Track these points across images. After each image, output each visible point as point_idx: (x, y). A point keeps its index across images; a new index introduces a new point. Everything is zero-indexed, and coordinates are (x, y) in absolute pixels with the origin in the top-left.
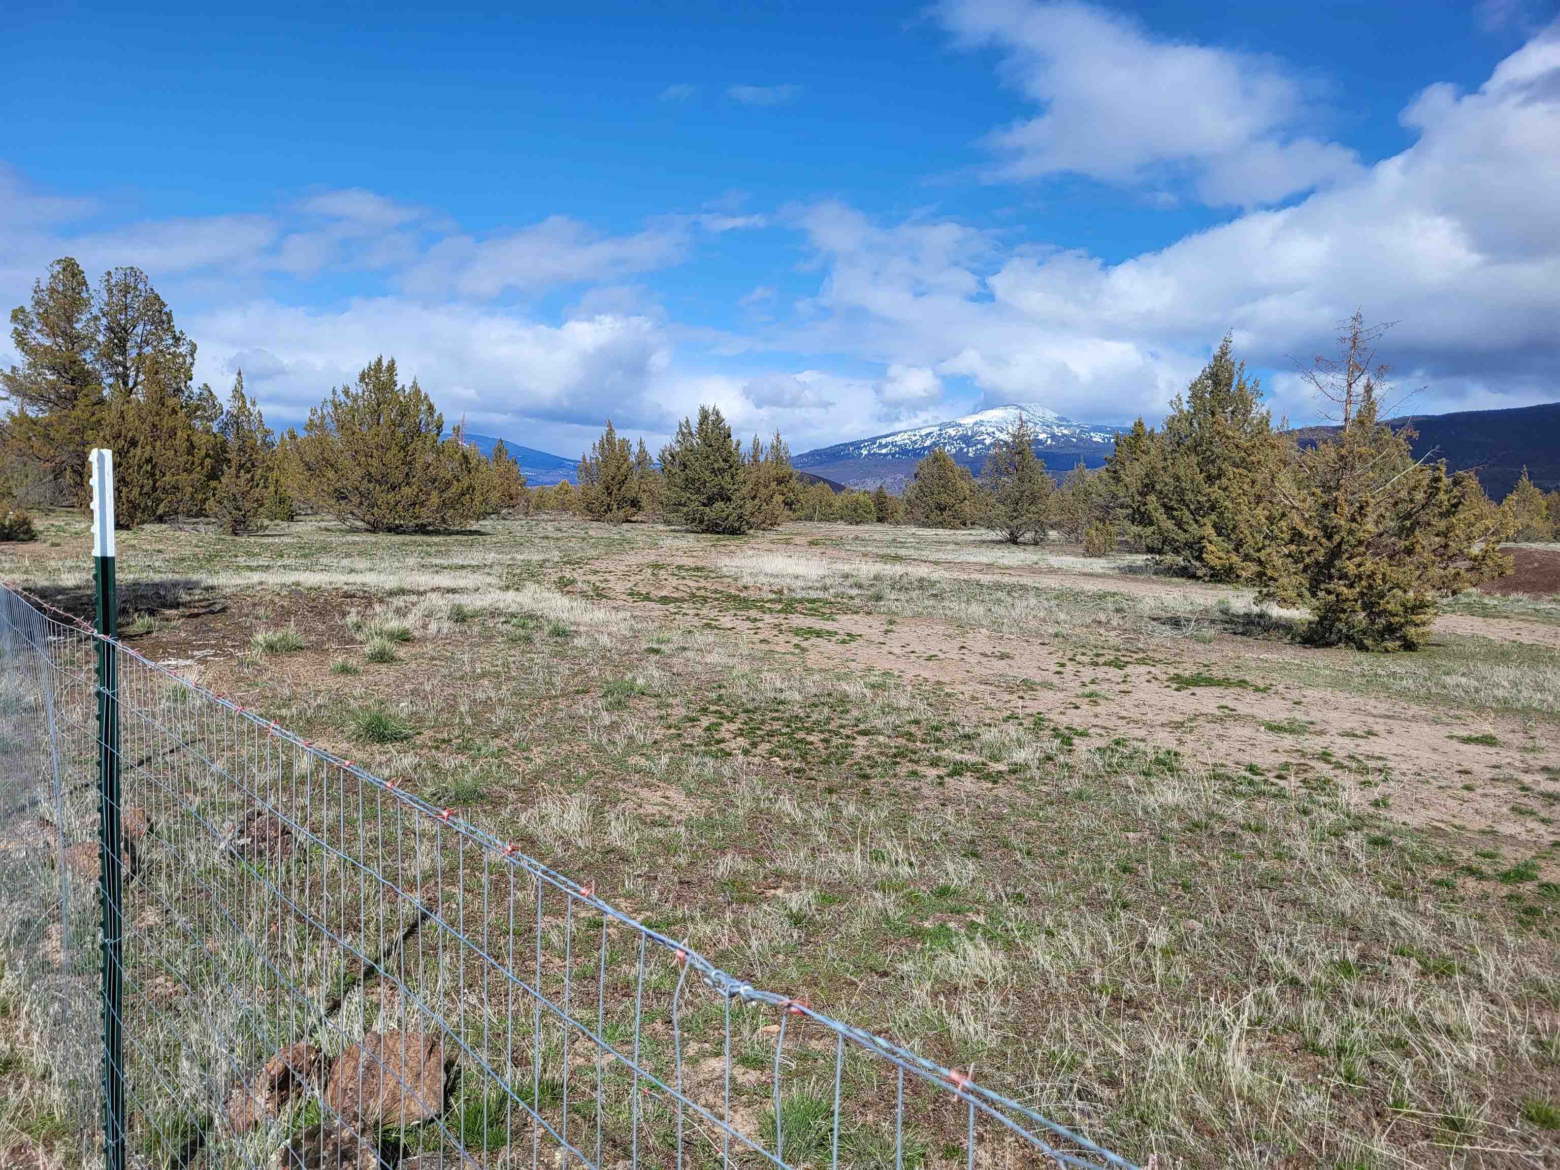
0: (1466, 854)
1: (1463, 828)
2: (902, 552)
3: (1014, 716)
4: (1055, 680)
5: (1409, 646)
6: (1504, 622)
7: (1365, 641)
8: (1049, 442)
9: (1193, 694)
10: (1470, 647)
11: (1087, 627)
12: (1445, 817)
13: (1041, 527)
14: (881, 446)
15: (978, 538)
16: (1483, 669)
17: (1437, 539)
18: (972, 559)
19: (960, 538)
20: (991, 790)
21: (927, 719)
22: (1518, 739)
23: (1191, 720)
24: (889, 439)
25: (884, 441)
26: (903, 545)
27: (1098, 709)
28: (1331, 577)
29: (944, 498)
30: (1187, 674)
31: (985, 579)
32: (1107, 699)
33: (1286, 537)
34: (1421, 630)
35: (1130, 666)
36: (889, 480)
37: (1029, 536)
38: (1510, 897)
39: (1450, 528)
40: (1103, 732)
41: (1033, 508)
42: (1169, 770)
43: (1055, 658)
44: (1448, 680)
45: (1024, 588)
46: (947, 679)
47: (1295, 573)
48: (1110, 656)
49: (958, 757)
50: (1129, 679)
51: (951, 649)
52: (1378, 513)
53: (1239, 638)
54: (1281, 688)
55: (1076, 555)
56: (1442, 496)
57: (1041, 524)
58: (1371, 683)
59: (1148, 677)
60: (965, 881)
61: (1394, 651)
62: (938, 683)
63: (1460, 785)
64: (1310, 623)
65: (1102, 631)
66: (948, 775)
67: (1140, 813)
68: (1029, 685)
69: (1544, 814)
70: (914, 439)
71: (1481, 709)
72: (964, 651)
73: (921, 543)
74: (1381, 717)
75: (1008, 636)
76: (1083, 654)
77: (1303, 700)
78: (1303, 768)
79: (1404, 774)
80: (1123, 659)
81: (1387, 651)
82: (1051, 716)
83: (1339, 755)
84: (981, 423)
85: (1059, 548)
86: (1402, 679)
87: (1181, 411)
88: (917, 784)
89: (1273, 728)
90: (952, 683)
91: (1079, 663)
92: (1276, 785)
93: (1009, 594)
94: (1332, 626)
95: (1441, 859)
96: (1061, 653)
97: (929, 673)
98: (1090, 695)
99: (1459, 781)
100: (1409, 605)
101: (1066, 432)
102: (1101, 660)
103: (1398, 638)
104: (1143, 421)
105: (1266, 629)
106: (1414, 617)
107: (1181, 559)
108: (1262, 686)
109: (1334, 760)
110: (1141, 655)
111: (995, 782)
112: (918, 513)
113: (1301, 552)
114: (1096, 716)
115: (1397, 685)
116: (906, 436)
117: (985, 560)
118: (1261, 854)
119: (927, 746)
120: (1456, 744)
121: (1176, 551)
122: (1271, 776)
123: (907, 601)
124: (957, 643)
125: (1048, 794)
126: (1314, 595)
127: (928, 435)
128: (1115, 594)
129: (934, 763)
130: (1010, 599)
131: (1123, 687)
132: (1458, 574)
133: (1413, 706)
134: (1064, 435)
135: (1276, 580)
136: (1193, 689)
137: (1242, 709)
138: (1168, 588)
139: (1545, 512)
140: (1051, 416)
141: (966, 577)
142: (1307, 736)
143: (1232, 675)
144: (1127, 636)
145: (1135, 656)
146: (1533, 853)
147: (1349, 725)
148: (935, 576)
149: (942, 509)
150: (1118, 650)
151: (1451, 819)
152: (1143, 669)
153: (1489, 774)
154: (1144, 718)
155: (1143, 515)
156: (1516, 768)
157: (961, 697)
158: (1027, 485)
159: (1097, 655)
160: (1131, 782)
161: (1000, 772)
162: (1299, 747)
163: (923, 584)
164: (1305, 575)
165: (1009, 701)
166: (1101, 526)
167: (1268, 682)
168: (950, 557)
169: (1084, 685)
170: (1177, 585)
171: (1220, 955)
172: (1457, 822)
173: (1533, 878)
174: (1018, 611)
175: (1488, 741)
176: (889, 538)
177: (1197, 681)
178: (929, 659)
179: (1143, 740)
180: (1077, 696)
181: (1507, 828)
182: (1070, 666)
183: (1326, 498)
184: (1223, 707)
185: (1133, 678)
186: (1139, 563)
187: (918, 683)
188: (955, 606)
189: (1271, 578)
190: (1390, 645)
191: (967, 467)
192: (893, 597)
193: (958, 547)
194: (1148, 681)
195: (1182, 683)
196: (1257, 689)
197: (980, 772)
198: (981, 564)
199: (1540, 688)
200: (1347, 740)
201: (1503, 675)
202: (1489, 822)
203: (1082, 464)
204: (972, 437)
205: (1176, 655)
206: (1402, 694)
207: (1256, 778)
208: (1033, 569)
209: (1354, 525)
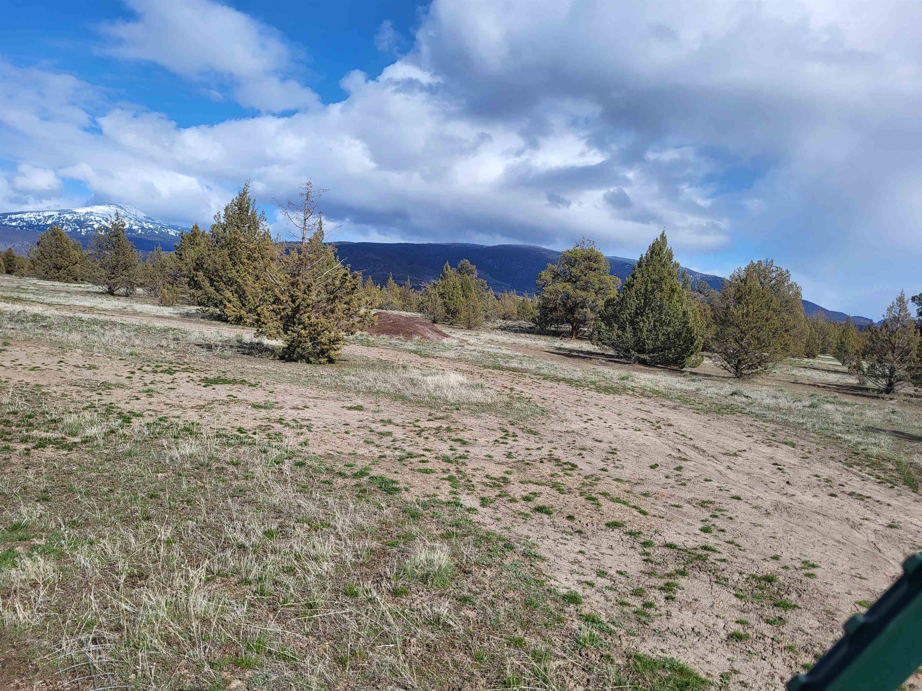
0: (340, 466)
1: (341, 453)
2: (23, 296)
3: (92, 406)
4: (126, 382)
5: (331, 361)
6: (376, 349)
7: (310, 358)
8: (140, 231)
9: (214, 389)
10: (359, 362)
11: (153, 349)
12: (334, 448)
13: (131, 285)
14: (11, 220)
15: (86, 290)
16: (363, 372)
17: (345, 306)
18: (78, 303)
19: (72, 289)
20: (66, 456)
21: (23, 411)
22: (373, 407)
23: (209, 404)
24: (18, 216)
25: (13, 217)
26: (25, 291)
27: (152, 400)
28: (294, 323)
29: (60, 261)
30: (212, 377)
31: (86, 317)
32: (159, 393)
33: (272, 300)
34: (336, 352)
35: (177, 373)
36: (17, 245)
37: (122, 290)
38: (356, 485)
39: (351, 300)
40: (153, 413)
41: (125, 273)
42: (191, 434)
43: (128, 369)
44: (346, 378)
45: (114, 324)
46: (44, 383)
47: (276, 321)
48: (166, 367)
49: (44, 435)
50: (175, 381)
51: (52, 362)
52: (318, 290)
53: (245, 356)
54: (264, 384)
55: (154, 305)
56: (348, 284)
57: (131, 284)
58: (311, 380)
59: (188, 379)
60: (34, 518)
61: (324, 364)
62: (37, 385)
63: (344, 431)
64: (284, 348)
65: (163, 352)
66: (34, 448)
67: (167, 461)
68: (106, 386)
69: (378, 443)
70: (38, 218)
71: (358, 392)
72: (61, 364)
73: (39, 291)
74: (312, 398)
75: (96, 354)
76: (148, 366)
77: (275, 390)
78: (268, 428)
79: (318, 427)
80: (174, 368)
81: (321, 363)
82: (119, 405)
83: (288, 419)
84: (91, 213)
85: (142, 299)
86: (325, 378)
87: (219, 222)
88: (8, 456)
89: (256, 406)
90: (49, 385)
91: (145, 371)
92: (252, 438)
93: (102, 327)
94: (294, 350)
95: (328, 470)
96: (133, 365)
97: (31, 379)
98: (148, 391)
99: (343, 429)
100: (332, 339)
101: (151, 226)
102: (160, 369)
103: (326, 357)
104: (198, 226)
105: (261, 352)
106: (334, 346)
107: (218, 310)
108: (253, 383)
109: (285, 422)
110: (186, 366)
111: (71, 450)
112: (39, 269)
113: (279, 309)
114: (150, 404)
115: (322, 381)
116: (32, 215)
117: (87, 304)
118: (237, 478)
119: (20, 429)
120: (345, 411)
121: (216, 306)
122: (250, 434)
123: (21, 330)
124: (57, 359)
125: (108, 455)
126: (286, 333)
127: (50, 217)
128: (175, 329)
129: (24, 440)
130: (102, 331)
131: (171, 386)
132: (354, 324)
133: (329, 392)
134: (150, 229)
135: (266, 324)
136: (214, 386)
137: (240, 396)
138: (209, 327)
139: (399, 296)
140: (141, 215)
141: (71, 315)
142: (274, 410)
143: (238, 377)
144: (179, 354)
145: (182, 367)
146: (370, 462)
147: (296, 403)
148: (47, 313)
149: (59, 269)
150: (172, 363)
151: (336, 448)
152: (186, 374)
153: (357, 424)
154: (181, 404)
155: (196, 282)
156: (369, 421)
157: (54, 395)
158: (120, 257)
159: (157, 366)
160: (165, 443)
161: (75, 443)
162: (268, 416)
163: (35, 318)
164: (281, 322)
165: (90, 397)
166: (170, 287)
167: (257, 381)
168: (61, 301)
169: (145, 385)
170: (215, 325)
171: (203, 539)
172: (339, 450)
173: (367, 474)
174: (106, 338)
175: (359, 408)
176: (15, 285)
177: (216, 381)
178: (33, 369)
179: (178, 417)
180: (139, 392)
181: (360, 452)
182: (138, 373)
183: (292, 280)
184: (230, 396)
185: (178, 380)
186: (194, 311)
187: (20, 387)
188: (60, 334)
189: (263, 323)
190: (322, 360)
191: (79, 242)
192: (9, 326)
193: (69, 295)
194: (188, 382)
195: (208, 382)
196: (251, 385)
197: (60, 444)
198: (84, 307)
199: (386, 381)
200: (293, 411)
201: (371, 374)
202: (353, 449)
203: (160, 248)
204: (84, 222)
205: (207, 366)
206: (323, 386)
207: (242, 435)
208: (122, 312)
209: (305, 295)
